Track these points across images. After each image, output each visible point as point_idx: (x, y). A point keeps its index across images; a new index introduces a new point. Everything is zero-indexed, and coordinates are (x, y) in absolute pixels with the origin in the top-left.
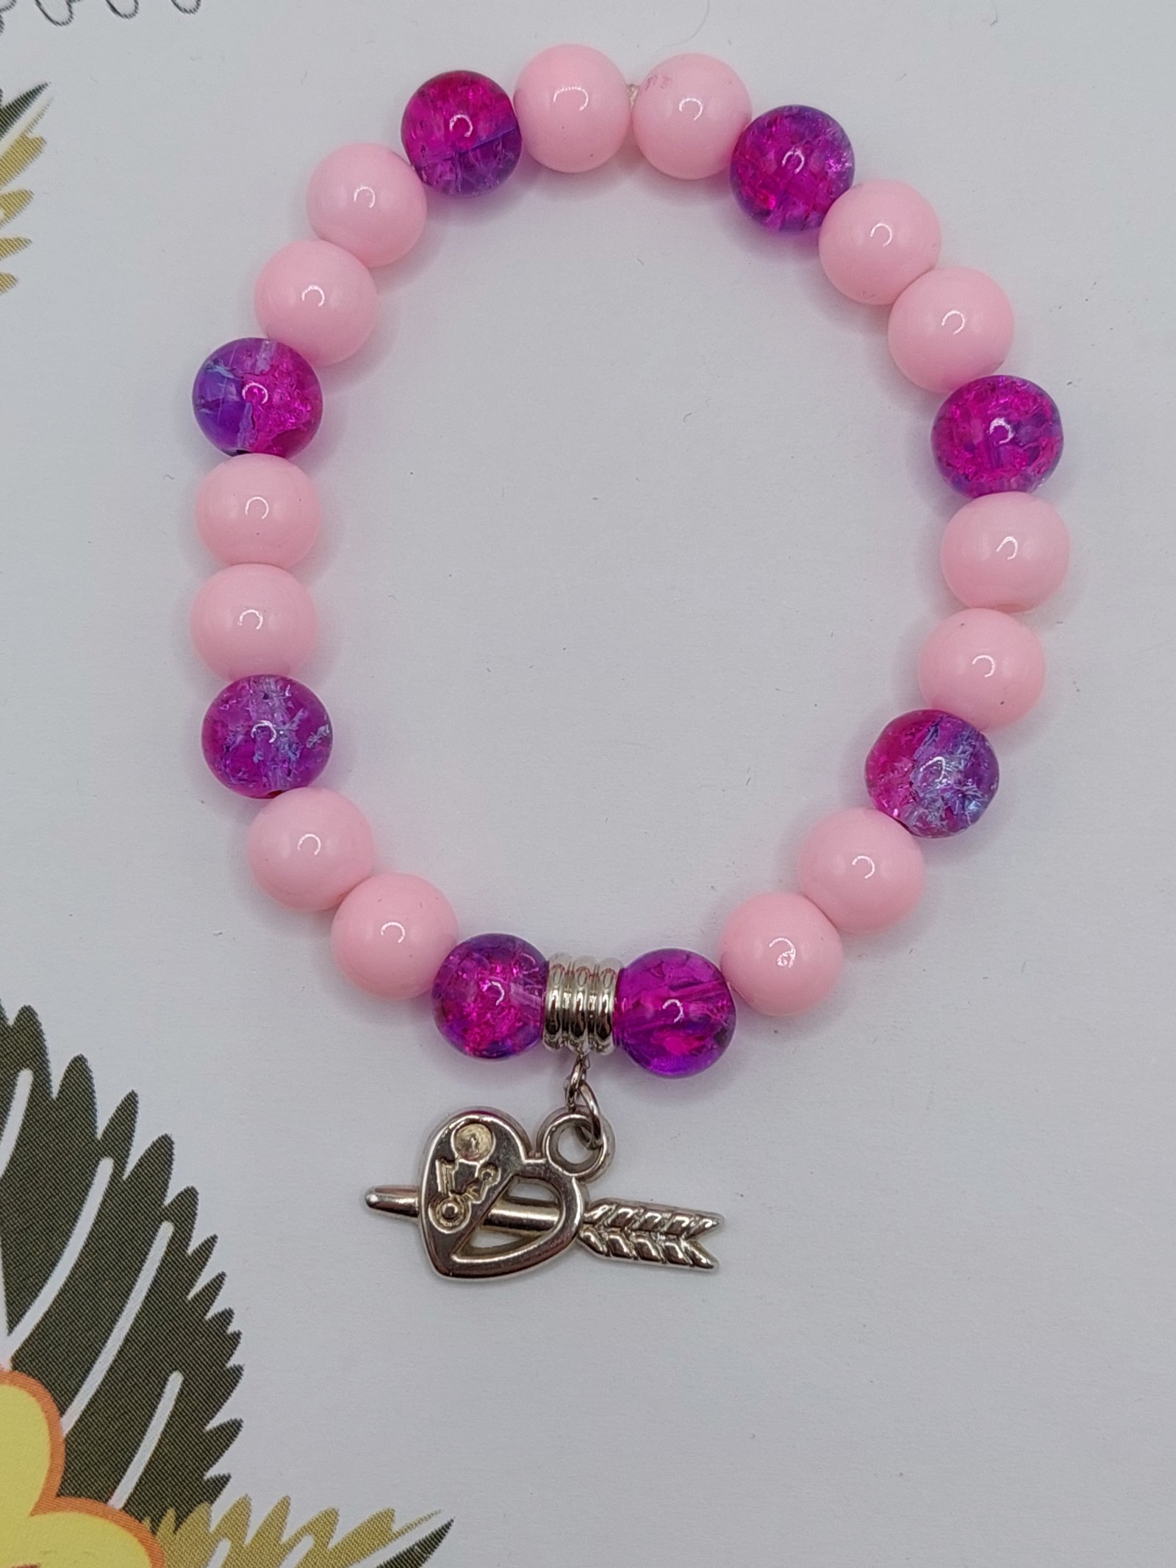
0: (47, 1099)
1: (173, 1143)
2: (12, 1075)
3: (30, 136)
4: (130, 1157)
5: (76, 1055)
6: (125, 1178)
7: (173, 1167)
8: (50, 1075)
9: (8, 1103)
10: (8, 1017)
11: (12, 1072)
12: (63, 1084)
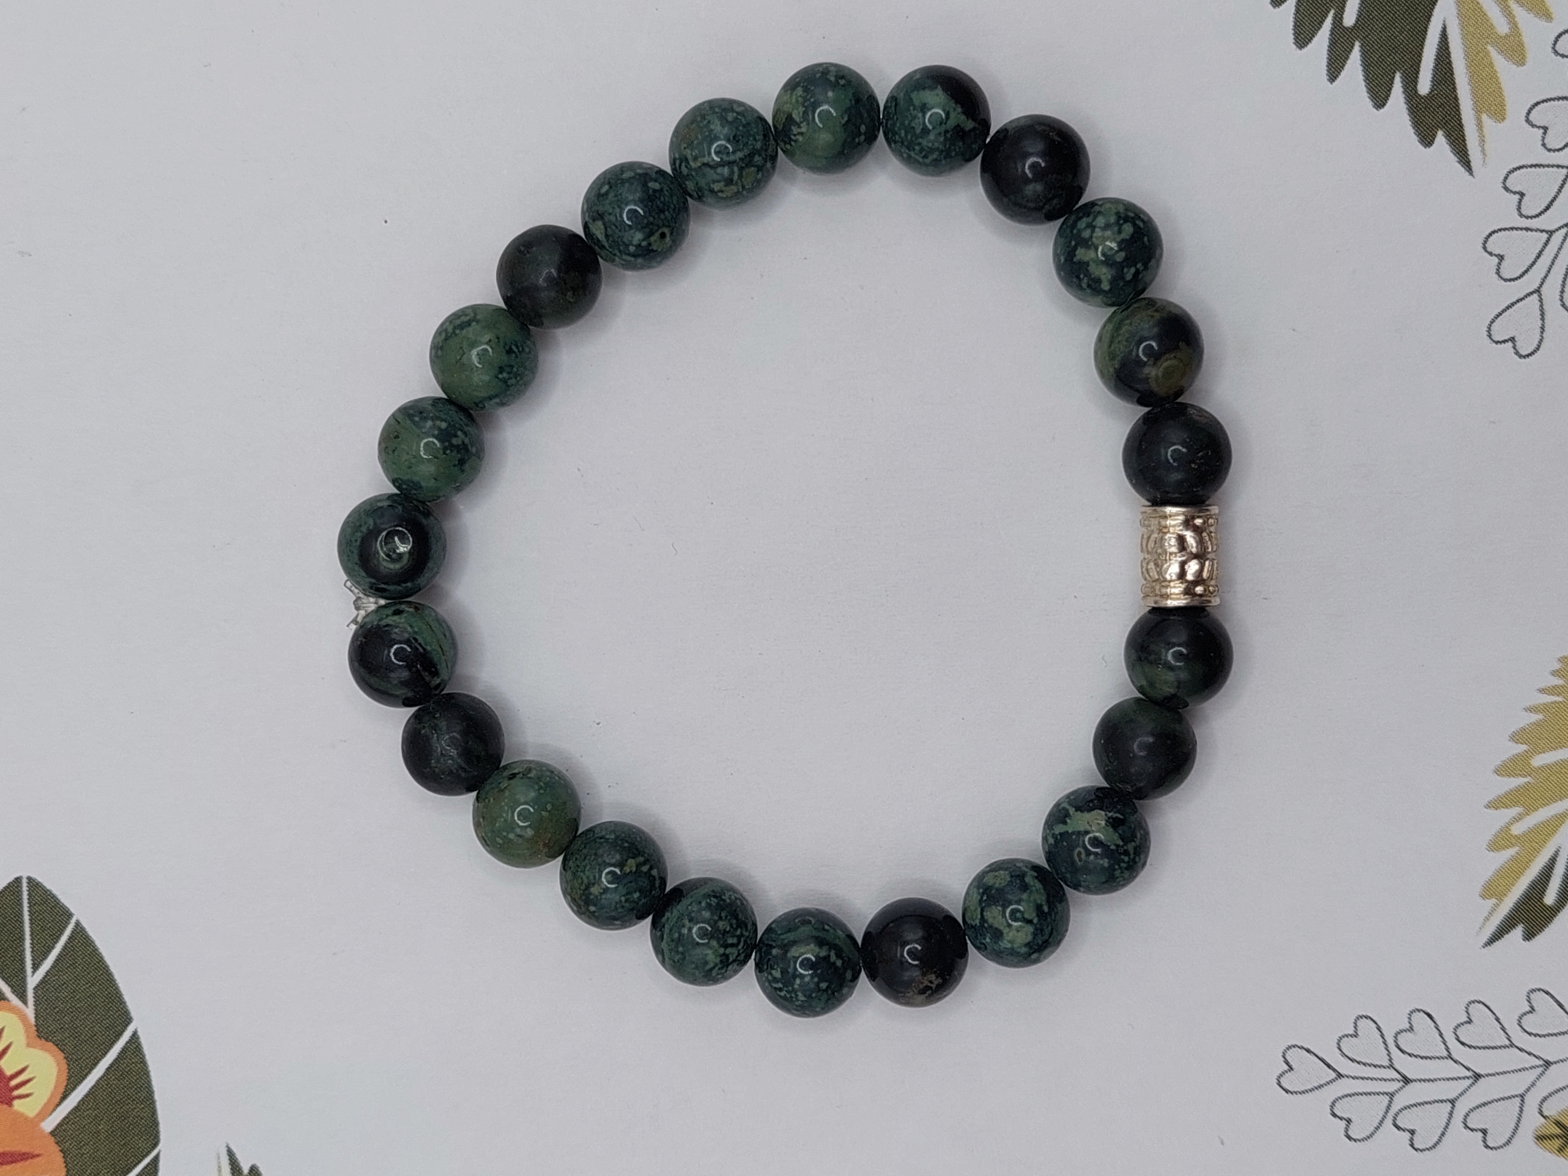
0: (1404, 72)
1: (1294, 43)
2: (1435, 90)
3: (1494, 901)
4: (1329, 29)
5: (1382, 110)
6: (1332, 12)
7: (1293, 23)
8: (1403, 92)
9: (1437, 65)
10: (1444, 139)
11: (1435, 92)
12: (1391, 84)
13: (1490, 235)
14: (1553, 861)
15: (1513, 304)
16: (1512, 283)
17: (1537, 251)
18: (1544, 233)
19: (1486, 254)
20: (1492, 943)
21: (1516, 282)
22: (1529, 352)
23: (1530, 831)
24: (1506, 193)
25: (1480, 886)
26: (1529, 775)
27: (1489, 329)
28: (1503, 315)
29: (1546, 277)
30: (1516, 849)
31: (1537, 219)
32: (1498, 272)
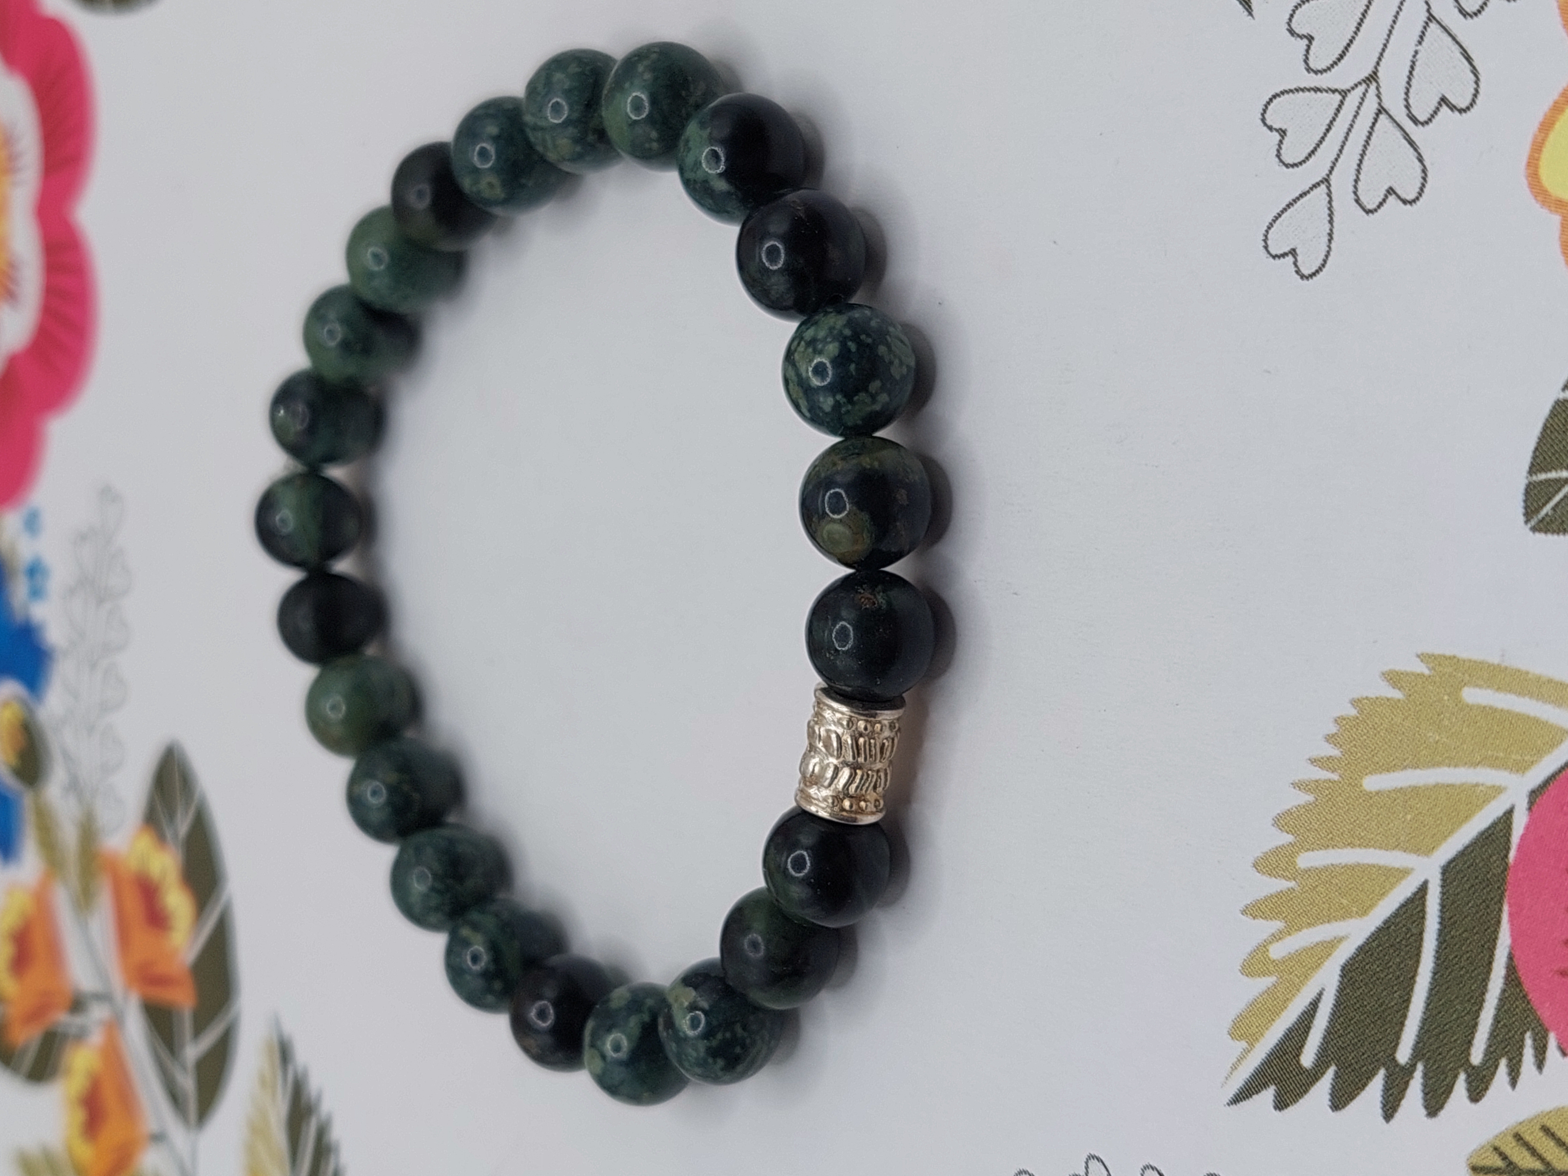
13: (1271, 100)
14: (1314, 1005)
15: (1295, 201)
16: (1296, 168)
17: (1328, 122)
18: (1337, 94)
19: (1265, 128)
20: (1238, 1102)
21: (1300, 167)
22: (1313, 270)
23: (1290, 958)
24: (1293, 39)
25: (1230, 1020)
26: (1295, 880)
27: (1266, 236)
28: (1283, 216)
29: (1336, 160)
30: (1273, 979)
31: (1328, 72)
32: (1278, 156)
